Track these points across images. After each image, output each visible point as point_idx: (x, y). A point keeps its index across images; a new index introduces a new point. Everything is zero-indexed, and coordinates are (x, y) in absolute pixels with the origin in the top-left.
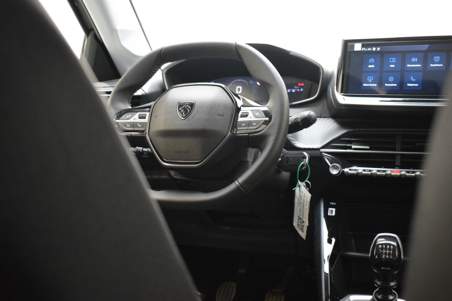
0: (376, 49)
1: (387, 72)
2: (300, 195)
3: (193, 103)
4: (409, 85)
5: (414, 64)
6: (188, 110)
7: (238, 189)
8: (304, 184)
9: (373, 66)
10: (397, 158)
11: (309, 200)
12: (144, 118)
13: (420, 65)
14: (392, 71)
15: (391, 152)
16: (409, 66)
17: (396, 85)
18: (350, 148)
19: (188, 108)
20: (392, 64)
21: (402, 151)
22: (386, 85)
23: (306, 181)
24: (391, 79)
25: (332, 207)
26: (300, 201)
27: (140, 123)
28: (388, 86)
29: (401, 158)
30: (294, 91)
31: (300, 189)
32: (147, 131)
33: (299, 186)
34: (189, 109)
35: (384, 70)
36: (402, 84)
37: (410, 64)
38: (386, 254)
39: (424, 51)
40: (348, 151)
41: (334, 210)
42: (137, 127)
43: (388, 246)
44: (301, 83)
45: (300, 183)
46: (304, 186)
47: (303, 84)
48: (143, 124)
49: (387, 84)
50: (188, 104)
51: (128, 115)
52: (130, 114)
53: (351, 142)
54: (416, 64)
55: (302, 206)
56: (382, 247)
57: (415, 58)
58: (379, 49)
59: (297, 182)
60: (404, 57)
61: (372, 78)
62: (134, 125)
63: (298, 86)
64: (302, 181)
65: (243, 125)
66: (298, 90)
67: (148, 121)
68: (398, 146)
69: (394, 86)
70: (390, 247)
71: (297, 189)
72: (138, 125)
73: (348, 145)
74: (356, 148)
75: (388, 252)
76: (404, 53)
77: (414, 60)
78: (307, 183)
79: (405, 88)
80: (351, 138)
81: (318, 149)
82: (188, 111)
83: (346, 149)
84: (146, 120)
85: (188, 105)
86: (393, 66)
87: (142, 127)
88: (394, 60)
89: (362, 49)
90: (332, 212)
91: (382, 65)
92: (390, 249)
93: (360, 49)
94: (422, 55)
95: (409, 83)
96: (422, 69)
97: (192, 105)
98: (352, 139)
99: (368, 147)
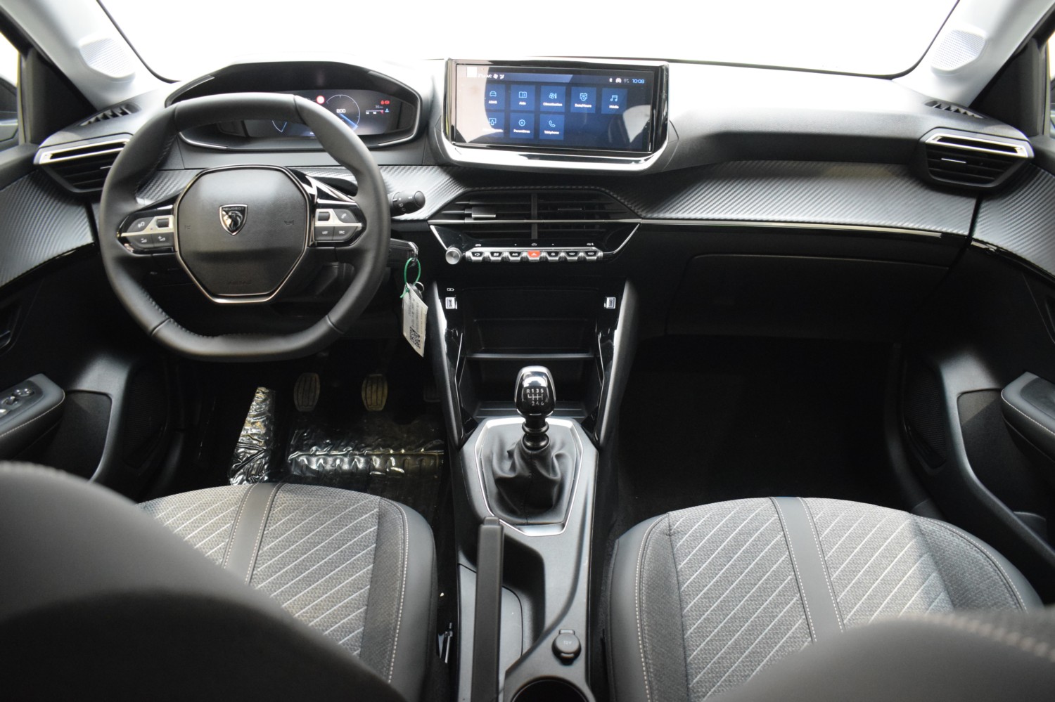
0: (499, 77)
1: (514, 111)
2: (410, 302)
3: (244, 207)
4: (546, 132)
5: (553, 102)
6: (238, 219)
7: (331, 333)
8: (415, 288)
9: (495, 102)
10: (533, 228)
11: (426, 313)
12: (165, 225)
13: (561, 105)
14: (522, 111)
15: (525, 221)
16: (546, 104)
17: (528, 132)
18: (469, 216)
19: (237, 216)
20: (523, 100)
21: (538, 219)
22: (515, 131)
23: (417, 282)
24: (522, 122)
25: (450, 295)
26: (412, 310)
27: (163, 235)
28: (518, 133)
29: (539, 228)
30: (375, 113)
31: (410, 296)
32: (177, 249)
33: (409, 291)
34: (240, 217)
35: (512, 109)
36: (537, 131)
37: (548, 102)
38: (535, 400)
39: (566, 83)
40: (467, 221)
41: (453, 299)
42: (158, 241)
43: (538, 390)
44: (384, 101)
45: (408, 286)
46: (415, 291)
47: (387, 102)
48: (169, 236)
49: (517, 129)
50: (236, 208)
51: (139, 222)
52: (142, 221)
53: (469, 207)
54: (555, 103)
55: (415, 316)
56: (531, 391)
57: (554, 93)
58: (502, 77)
59: (404, 284)
60: (539, 89)
61: (494, 120)
62: (152, 238)
63: (381, 105)
64: (411, 282)
65: (325, 233)
66: (382, 111)
67: (174, 227)
68: (534, 211)
69: (526, 134)
70: (540, 391)
71: (405, 296)
72: (160, 238)
73: (466, 212)
74: (476, 217)
75: (538, 397)
76: (538, 85)
77: (553, 96)
78: (418, 286)
79: (541, 137)
80: (469, 201)
81: (424, 221)
82: (238, 221)
83: (464, 219)
84: (171, 227)
85: (238, 211)
86: (524, 103)
87: (167, 240)
88: (524, 94)
89: (478, 75)
90: (452, 303)
91: (508, 101)
92: (540, 394)
93: (475, 76)
94: (564, 88)
95: (547, 130)
96: (563, 110)
97: (243, 211)
98: (471, 203)
99: (495, 216)
